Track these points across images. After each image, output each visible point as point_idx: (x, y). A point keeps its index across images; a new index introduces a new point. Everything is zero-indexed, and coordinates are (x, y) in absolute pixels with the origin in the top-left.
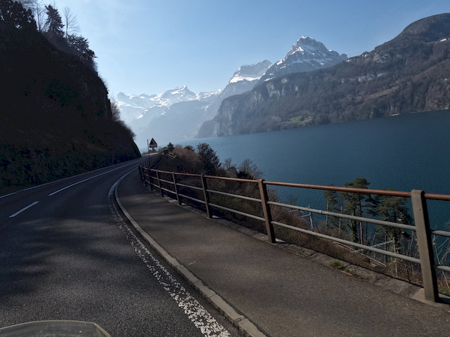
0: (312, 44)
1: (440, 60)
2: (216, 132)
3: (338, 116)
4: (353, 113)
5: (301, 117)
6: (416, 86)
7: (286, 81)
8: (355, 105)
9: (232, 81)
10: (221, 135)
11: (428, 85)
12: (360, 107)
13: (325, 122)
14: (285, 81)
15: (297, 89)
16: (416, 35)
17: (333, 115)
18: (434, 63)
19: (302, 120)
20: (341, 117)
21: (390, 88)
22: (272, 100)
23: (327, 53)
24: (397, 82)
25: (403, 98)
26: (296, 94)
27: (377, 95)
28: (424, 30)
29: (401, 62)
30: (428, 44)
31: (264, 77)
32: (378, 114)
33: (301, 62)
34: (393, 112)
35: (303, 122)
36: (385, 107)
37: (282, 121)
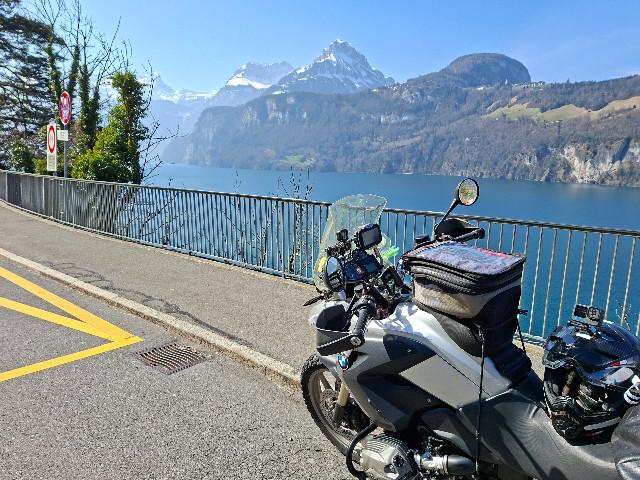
0: (350, 53)
1: (469, 114)
2: (187, 157)
3: (347, 163)
4: (363, 163)
5: (301, 156)
6: (438, 140)
7: (293, 101)
8: (368, 152)
9: (231, 83)
10: (193, 162)
11: (449, 142)
12: (373, 156)
13: (330, 168)
14: (291, 100)
15: (305, 115)
16: (455, 75)
17: (340, 161)
18: (463, 115)
19: (303, 160)
20: (349, 165)
21: (412, 137)
22: (271, 125)
23: (368, 72)
24: (421, 132)
25: (421, 153)
26: (303, 122)
27: (398, 144)
28: (466, 70)
29: (431, 105)
30: (464, 89)
31: (274, 88)
32: (390, 170)
33: (329, 76)
34: (407, 170)
35: (302, 165)
36: (399, 161)
37: (276, 157)
